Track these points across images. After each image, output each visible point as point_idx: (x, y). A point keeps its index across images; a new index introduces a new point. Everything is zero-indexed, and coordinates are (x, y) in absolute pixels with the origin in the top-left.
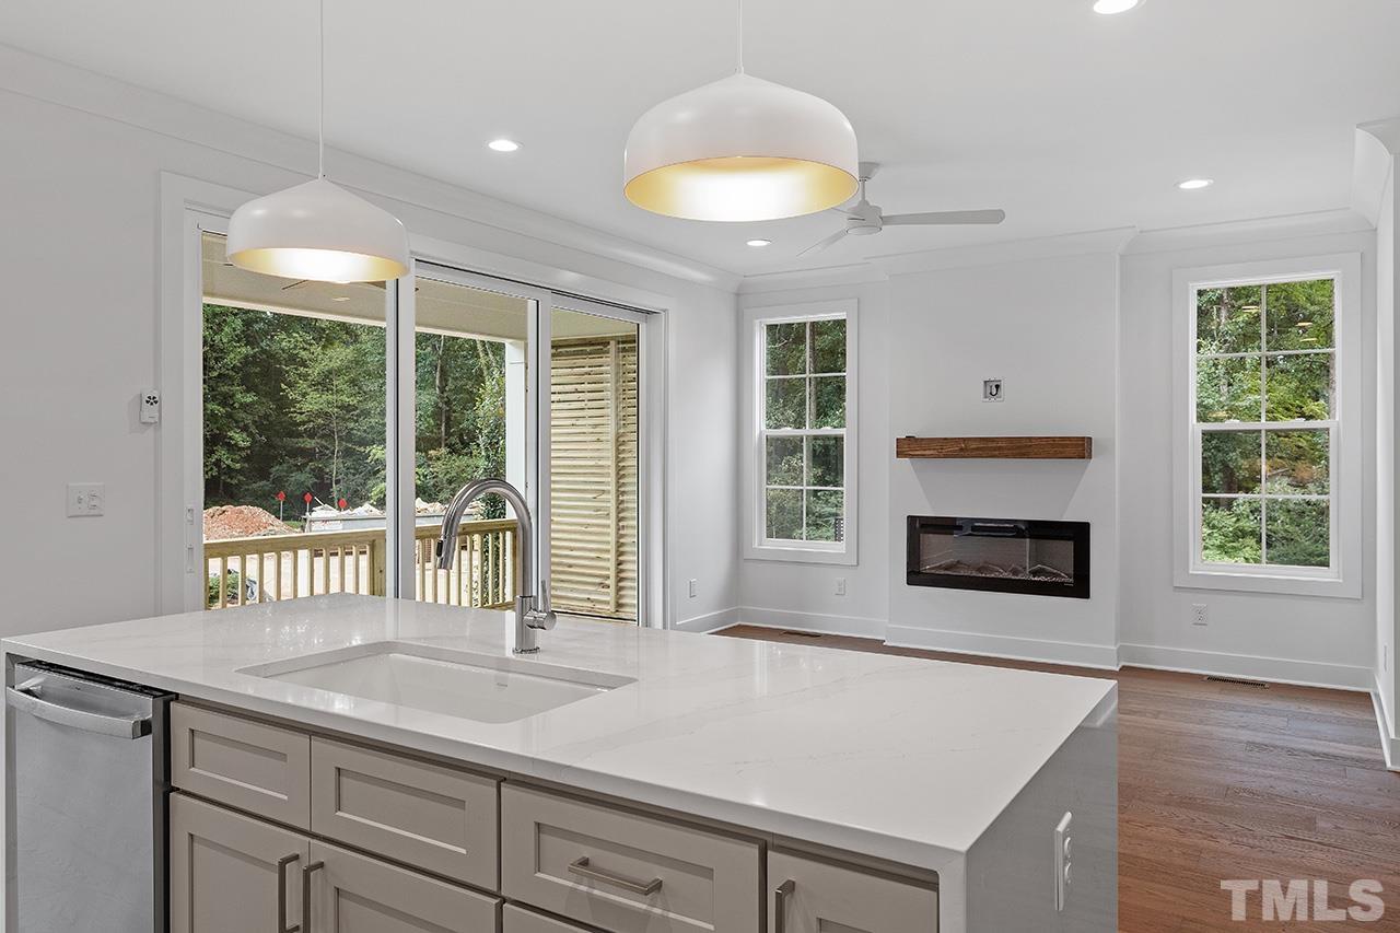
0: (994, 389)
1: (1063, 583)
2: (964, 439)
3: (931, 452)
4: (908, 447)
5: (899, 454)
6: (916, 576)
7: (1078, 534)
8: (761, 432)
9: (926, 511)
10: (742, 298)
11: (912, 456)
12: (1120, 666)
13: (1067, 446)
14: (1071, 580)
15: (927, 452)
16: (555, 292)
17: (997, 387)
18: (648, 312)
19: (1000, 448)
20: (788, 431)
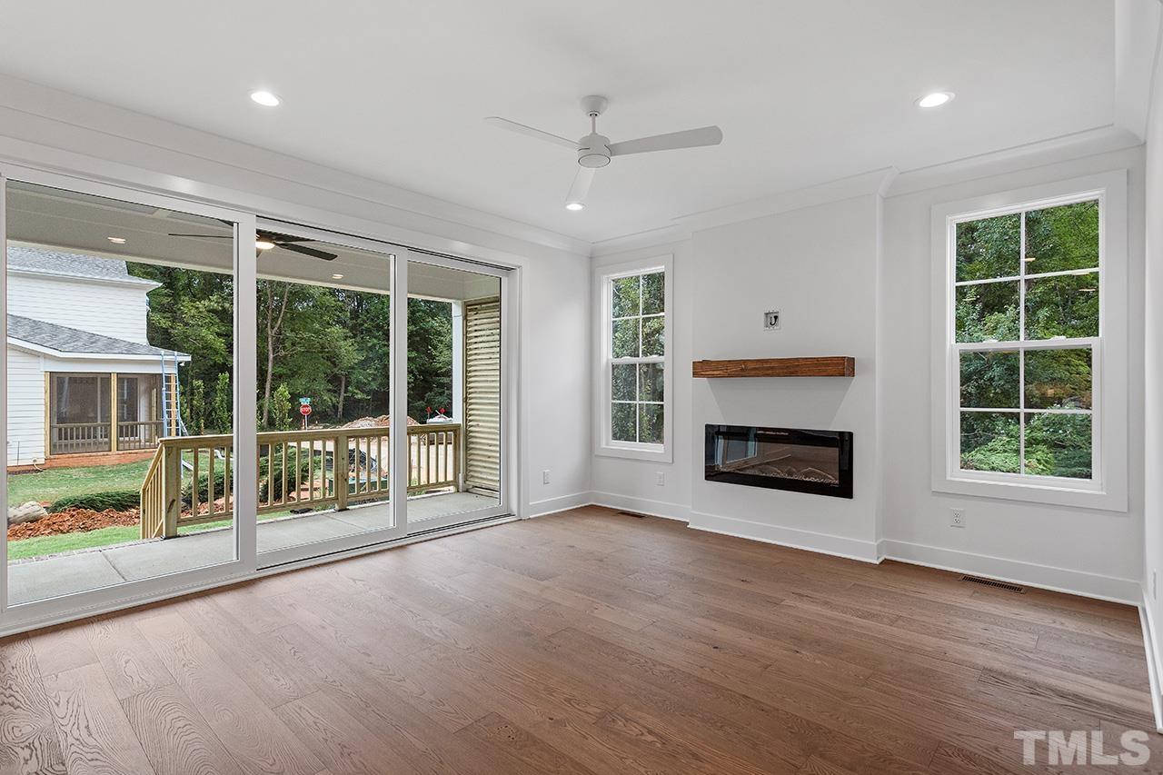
0: (773, 319)
1: (830, 484)
2: (745, 361)
3: (718, 372)
4: (702, 369)
5: (695, 374)
6: (712, 474)
7: (843, 442)
8: (608, 360)
9: (720, 420)
10: (593, 261)
11: (708, 376)
12: (881, 560)
13: (828, 365)
14: (837, 482)
15: (715, 373)
16: (411, 249)
17: (776, 317)
18: (508, 269)
19: (772, 368)
20: (628, 360)
